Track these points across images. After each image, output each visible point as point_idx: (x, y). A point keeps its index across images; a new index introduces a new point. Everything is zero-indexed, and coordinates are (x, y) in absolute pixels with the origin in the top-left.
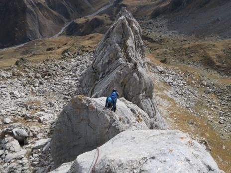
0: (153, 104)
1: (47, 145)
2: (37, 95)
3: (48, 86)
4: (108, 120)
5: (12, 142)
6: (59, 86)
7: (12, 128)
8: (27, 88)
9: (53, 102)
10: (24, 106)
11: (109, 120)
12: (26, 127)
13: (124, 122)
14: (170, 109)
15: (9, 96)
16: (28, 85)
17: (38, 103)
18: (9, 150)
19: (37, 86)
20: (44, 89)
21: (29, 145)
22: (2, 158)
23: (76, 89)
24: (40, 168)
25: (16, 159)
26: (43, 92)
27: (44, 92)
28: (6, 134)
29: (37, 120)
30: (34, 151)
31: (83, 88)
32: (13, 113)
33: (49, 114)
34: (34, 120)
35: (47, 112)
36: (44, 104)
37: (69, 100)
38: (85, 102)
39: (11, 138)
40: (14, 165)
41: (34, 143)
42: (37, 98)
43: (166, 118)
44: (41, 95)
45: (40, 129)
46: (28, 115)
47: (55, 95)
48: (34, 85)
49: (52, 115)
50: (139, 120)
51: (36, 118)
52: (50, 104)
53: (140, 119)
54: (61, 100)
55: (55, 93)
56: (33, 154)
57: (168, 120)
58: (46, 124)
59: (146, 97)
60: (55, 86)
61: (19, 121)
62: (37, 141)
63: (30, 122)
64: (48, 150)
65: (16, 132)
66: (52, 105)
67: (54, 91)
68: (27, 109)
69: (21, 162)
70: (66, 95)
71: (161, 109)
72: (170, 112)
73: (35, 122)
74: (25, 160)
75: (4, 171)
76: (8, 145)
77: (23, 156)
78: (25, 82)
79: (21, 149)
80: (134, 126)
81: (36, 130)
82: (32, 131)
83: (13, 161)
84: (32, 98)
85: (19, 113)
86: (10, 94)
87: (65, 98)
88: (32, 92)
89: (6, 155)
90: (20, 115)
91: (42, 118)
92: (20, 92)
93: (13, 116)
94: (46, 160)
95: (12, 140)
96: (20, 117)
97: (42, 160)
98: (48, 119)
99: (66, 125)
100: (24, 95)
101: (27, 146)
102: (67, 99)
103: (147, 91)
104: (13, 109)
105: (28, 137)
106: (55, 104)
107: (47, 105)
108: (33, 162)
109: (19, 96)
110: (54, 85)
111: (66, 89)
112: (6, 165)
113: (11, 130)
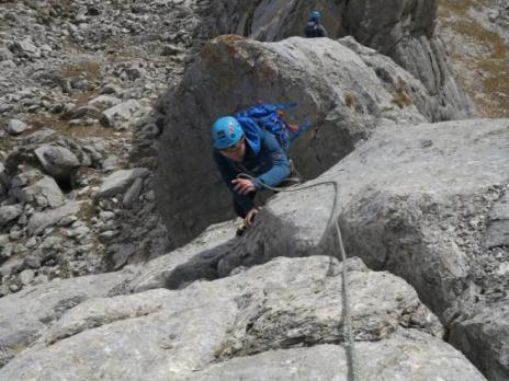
0: (435, 52)
1: (133, 187)
2: (86, 48)
3: (116, 18)
4: (314, 104)
5: (39, 183)
6: (146, 17)
7: (32, 146)
8: (54, 28)
9: (135, 67)
10: (54, 81)
11: (319, 103)
12: (70, 141)
13: (359, 108)
14: (485, 67)
15: (10, 54)
16: (58, 20)
17: (93, 69)
18: (35, 204)
19: (82, 21)
20: (105, 27)
21: (86, 189)
22: (21, 226)
23: (195, 21)
24: (121, 247)
25: (55, 225)
26: (104, 38)
27: (106, 36)
28: (20, 162)
29: (96, 121)
30: (101, 203)
31: (218, 17)
32: (29, 105)
33: (127, 99)
34: (90, 120)
35: (121, 96)
36: (110, 72)
37: (181, 57)
38: (245, 55)
39: (33, 172)
40: (53, 240)
41: (98, 183)
42: (88, 56)
43: (472, 95)
44: (98, 46)
45: (107, 143)
46: (70, 106)
47: (136, 43)
48: (72, 17)
49: (137, 103)
50: (401, 102)
51: (93, 114)
52: (129, 72)
53: (404, 99)
54: (156, 59)
55: (139, 37)
56: (98, 212)
57: (480, 101)
58: (123, 130)
59: (415, 32)
60: (134, 16)
61: (49, 126)
62: (104, 179)
63: (78, 125)
64: (137, 201)
65: (45, 155)
66: (134, 75)
67: (132, 31)
68: (65, 91)
69: (70, 233)
70: (169, 40)
71: (457, 66)
72: (486, 75)
73: (92, 124)
74: (81, 229)
75: (32, 257)
76: (29, 191)
77: (74, 218)
78: (47, 11)
79: (66, 201)
80: (389, 118)
81: (99, 146)
82: (87, 151)
83: (49, 231)
84: (75, 57)
85: (45, 102)
86: (12, 49)
87: (168, 52)
88: (72, 39)
89: (29, 216)
90: (47, 109)
91: (109, 113)
92: (38, 42)
93: (31, 111)
94: (135, 225)
95: (38, 178)
96: (48, 115)
97: (125, 225)
98: (127, 115)
99: (193, 127)
100: (50, 49)
101: (80, 192)
102: (175, 52)
103: (418, 13)
104: (26, 91)
105: (78, 167)
106: (143, 71)
107: (117, 75)
108: (102, 231)
109: (38, 54)
110: (130, 14)
111: (167, 24)
112: (33, 241)
113: (32, 151)
